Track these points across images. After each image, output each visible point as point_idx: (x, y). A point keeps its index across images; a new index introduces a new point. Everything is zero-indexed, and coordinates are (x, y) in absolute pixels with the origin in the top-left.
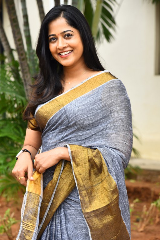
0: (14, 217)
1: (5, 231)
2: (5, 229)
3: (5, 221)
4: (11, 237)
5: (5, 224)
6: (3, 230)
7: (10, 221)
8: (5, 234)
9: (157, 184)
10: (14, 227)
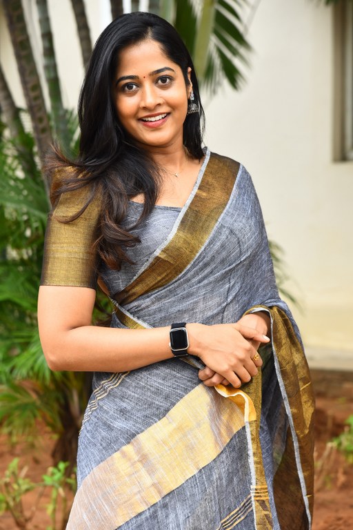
0: (27, 476)
1: (8, 508)
2: (7, 503)
3: (7, 485)
4: (22, 520)
5: (8, 492)
6: (4, 506)
7: (19, 485)
8: (9, 514)
9: (341, 400)
10: (28, 499)
